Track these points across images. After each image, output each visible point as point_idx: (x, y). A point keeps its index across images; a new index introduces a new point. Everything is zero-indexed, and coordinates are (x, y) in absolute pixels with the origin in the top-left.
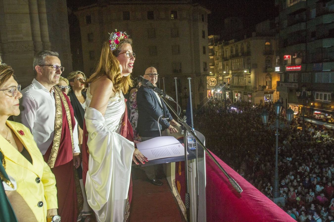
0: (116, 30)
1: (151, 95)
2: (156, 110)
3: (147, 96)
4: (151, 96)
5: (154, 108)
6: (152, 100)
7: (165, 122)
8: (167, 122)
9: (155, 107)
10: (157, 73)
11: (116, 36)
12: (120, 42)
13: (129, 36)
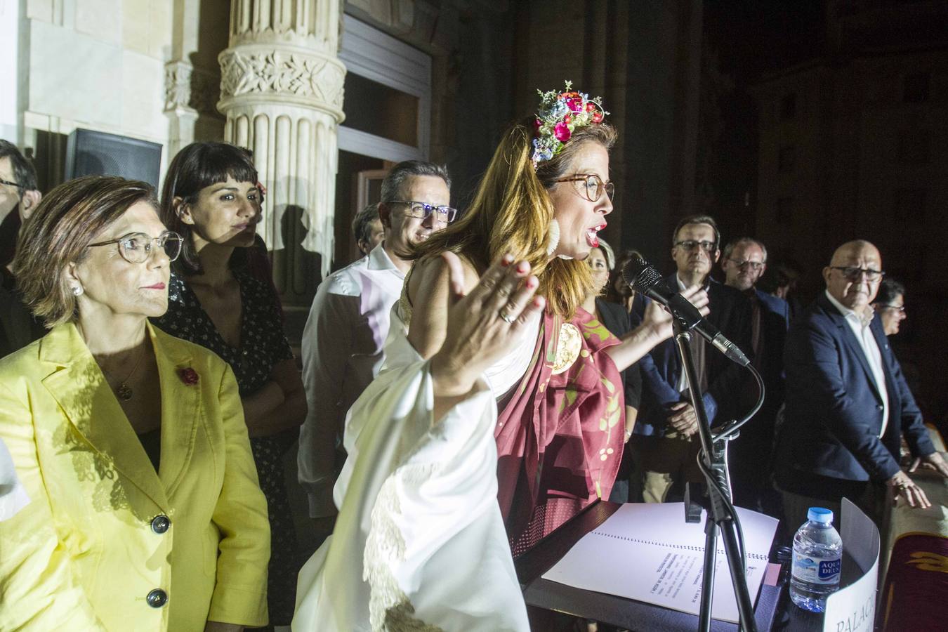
0: (569, 84)
1: (836, 342)
2: (843, 403)
3: (820, 346)
4: (838, 349)
5: (836, 395)
6: (840, 363)
7: (879, 455)
8: (884, 458)
9: (842, 391)
10: (877, 267)
11: (563, 108)
12: (574, 132)
13: (608, 114)
